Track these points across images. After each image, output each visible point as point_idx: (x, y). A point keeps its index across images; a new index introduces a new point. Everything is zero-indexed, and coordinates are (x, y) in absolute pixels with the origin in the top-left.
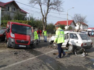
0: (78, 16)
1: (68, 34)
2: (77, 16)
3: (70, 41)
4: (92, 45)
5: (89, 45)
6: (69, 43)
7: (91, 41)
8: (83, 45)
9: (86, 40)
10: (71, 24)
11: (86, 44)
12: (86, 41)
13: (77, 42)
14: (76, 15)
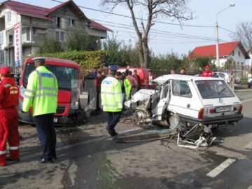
0: (247, 29)
1: (168, 82)
2: (245, 28)
3: (170, 103)
4: (242, 112)
5: (226, 114)
6: (170, 108)
7: (238, 101)
8: (205, 114)
9: (218, 99)
10: (233, 52)
11: (214, 111)
12: (214, 102)
13: (189, 106)
14: (243, 25)
